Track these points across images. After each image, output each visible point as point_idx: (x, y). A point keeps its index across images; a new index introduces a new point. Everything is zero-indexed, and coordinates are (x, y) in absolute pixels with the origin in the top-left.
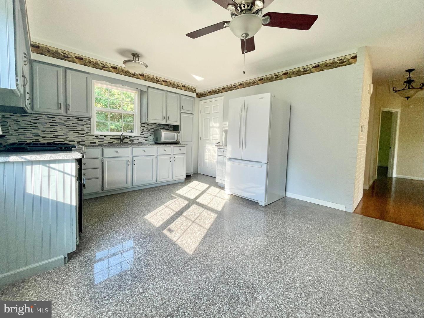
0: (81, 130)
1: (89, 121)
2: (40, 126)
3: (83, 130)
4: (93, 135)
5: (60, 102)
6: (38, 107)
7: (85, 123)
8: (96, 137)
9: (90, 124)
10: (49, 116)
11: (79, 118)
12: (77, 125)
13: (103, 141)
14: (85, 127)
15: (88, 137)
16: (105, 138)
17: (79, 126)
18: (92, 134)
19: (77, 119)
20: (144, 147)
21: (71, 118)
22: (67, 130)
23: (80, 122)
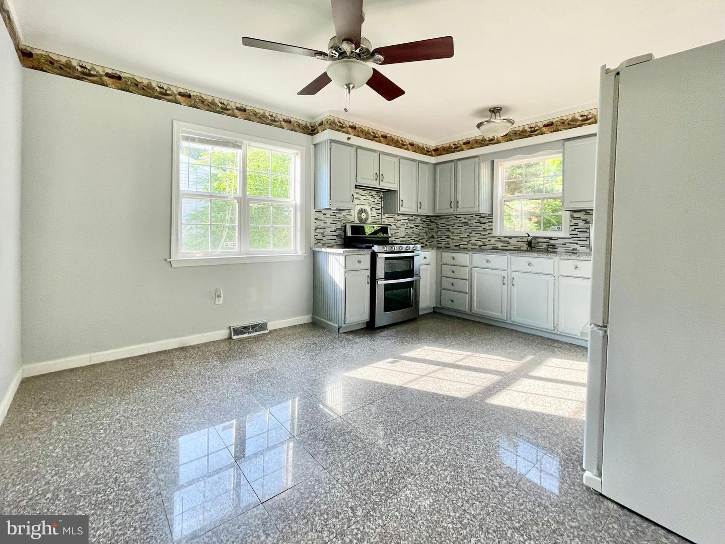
0: (483, 230)
1: (491, 217)
2: (451, 229)
3: (484, 230)
4: (495, 237)
5: (451, 200)
6: (438, 208)
7: (487, 221)
8: (498, 240)
9: (492, 222)
10: (458, 216)
11: (482, 215)
12: (479, 224)
13: (506, 245)
14: (486, 226)
15: (489, 239)
16: (510, 241)
17: (481, 225)
18: (494, 235)
19: (479, 217)
20: (529, 256)
21: (474, 216)
22: (470, 231)
23: (483, 220)
